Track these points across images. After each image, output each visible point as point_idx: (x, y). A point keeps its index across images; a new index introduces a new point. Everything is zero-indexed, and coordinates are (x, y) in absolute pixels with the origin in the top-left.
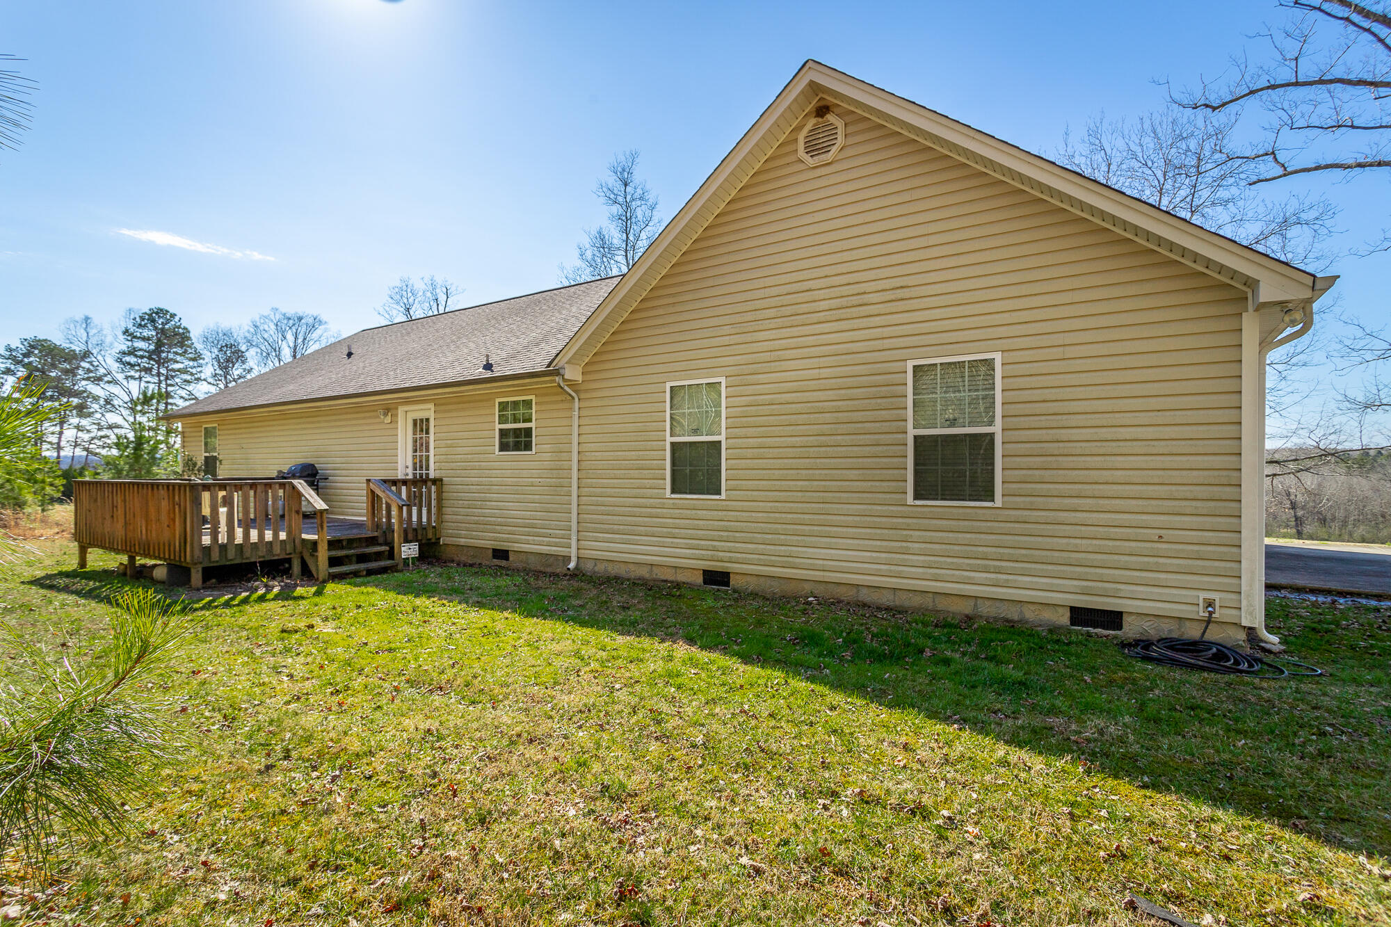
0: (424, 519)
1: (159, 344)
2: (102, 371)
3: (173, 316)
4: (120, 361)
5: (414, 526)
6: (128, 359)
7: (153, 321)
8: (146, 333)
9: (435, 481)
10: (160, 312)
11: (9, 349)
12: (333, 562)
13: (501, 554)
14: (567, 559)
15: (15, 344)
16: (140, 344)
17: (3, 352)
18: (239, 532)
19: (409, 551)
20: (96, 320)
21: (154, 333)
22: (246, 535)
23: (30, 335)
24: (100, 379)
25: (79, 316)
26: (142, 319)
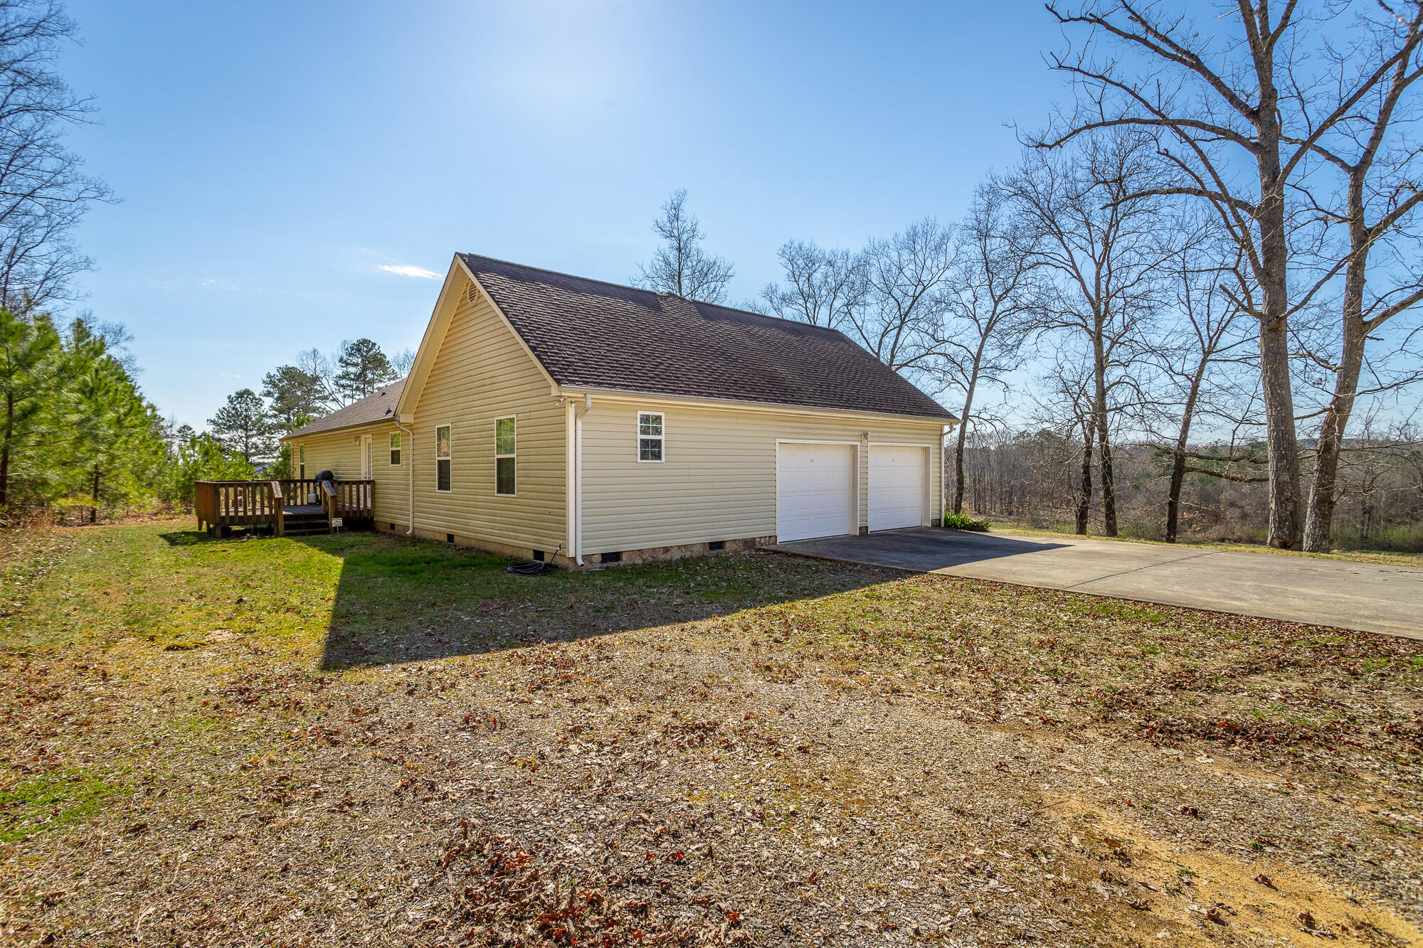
0: (362, 506)
1: (364, 369)
2: (326, 393)
3: (374, 344)
4: (337, 383)
5: (347, 509)
6: (343, 382)
7: (359, 350)
8: (355, 360)
9: (368, 482)
10: (365, 342)
11: (269, 376)
12: (286, 527)
13: (393, 526)
14: (407, 528)
15: (274, 372)
16: (352, 369)
17: (265, 379)
18: (232, 509)
19: (336, 522)
20: (321, 351)
21: (360, 360)
22: (236, 511)
23: (282, 365)
24: (326, 398)
25: (309, 350)
26: (352, 349)
